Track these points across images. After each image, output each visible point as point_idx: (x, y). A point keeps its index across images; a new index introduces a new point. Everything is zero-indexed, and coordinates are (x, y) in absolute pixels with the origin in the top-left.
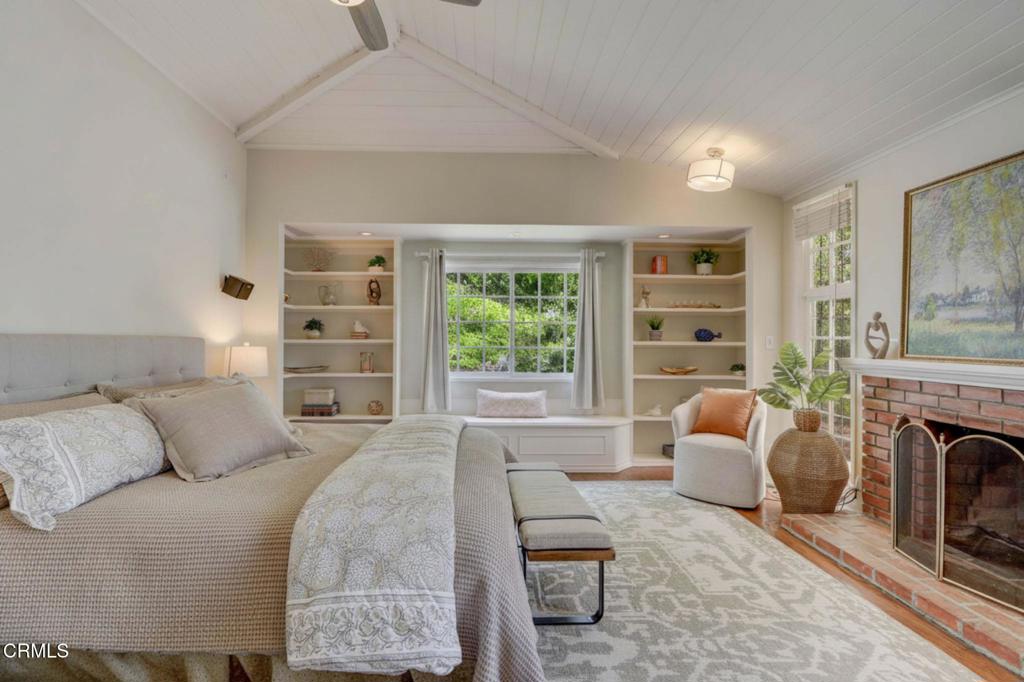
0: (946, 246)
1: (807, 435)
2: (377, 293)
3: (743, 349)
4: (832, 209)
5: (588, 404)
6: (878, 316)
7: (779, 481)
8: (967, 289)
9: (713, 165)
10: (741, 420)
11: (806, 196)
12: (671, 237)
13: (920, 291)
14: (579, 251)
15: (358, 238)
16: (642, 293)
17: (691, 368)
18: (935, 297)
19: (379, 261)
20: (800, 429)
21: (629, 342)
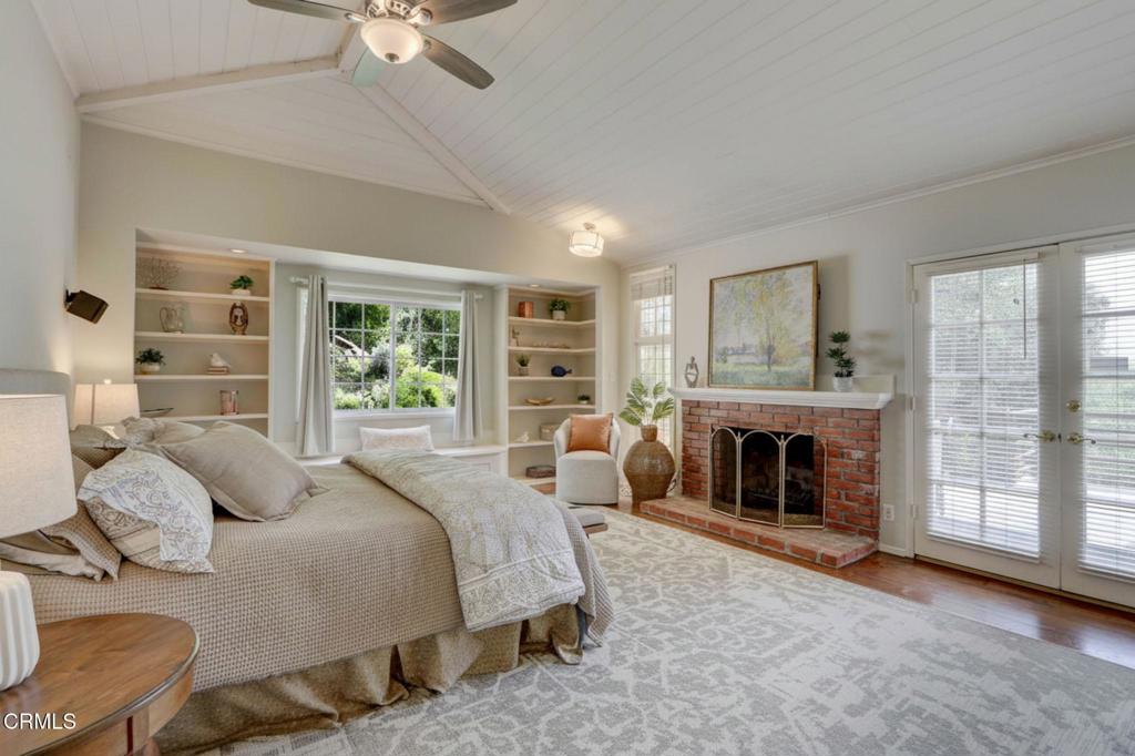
0: (733, 317)
1: (650, 444)
2: (240, 319)
3: (593, 383)
4: (659, 280)
5: (469, 436)
6: (693, 359)
7: (632, 478)
8: (744, 345)
9: (590, 237)
10: (604, 438)
11: (640, 268)
12: (541, 286)
13: (719, 345)
14: (460, 292)
15: (229, 255)
16: (514, 333)
17: (550, 399)
18: (727, 349)
19: (244, 282)
20: (646, 440)
21: (503, 378)
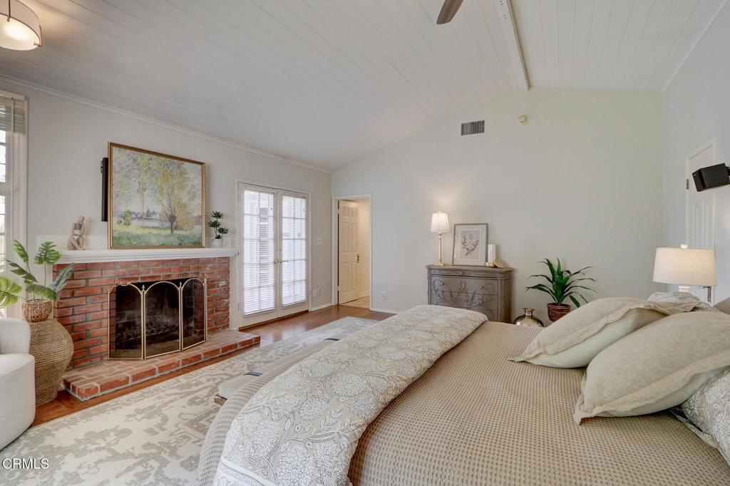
0: (136, 186)
8: (148, 211)
13: (119, 207)
18: (130, 213)
